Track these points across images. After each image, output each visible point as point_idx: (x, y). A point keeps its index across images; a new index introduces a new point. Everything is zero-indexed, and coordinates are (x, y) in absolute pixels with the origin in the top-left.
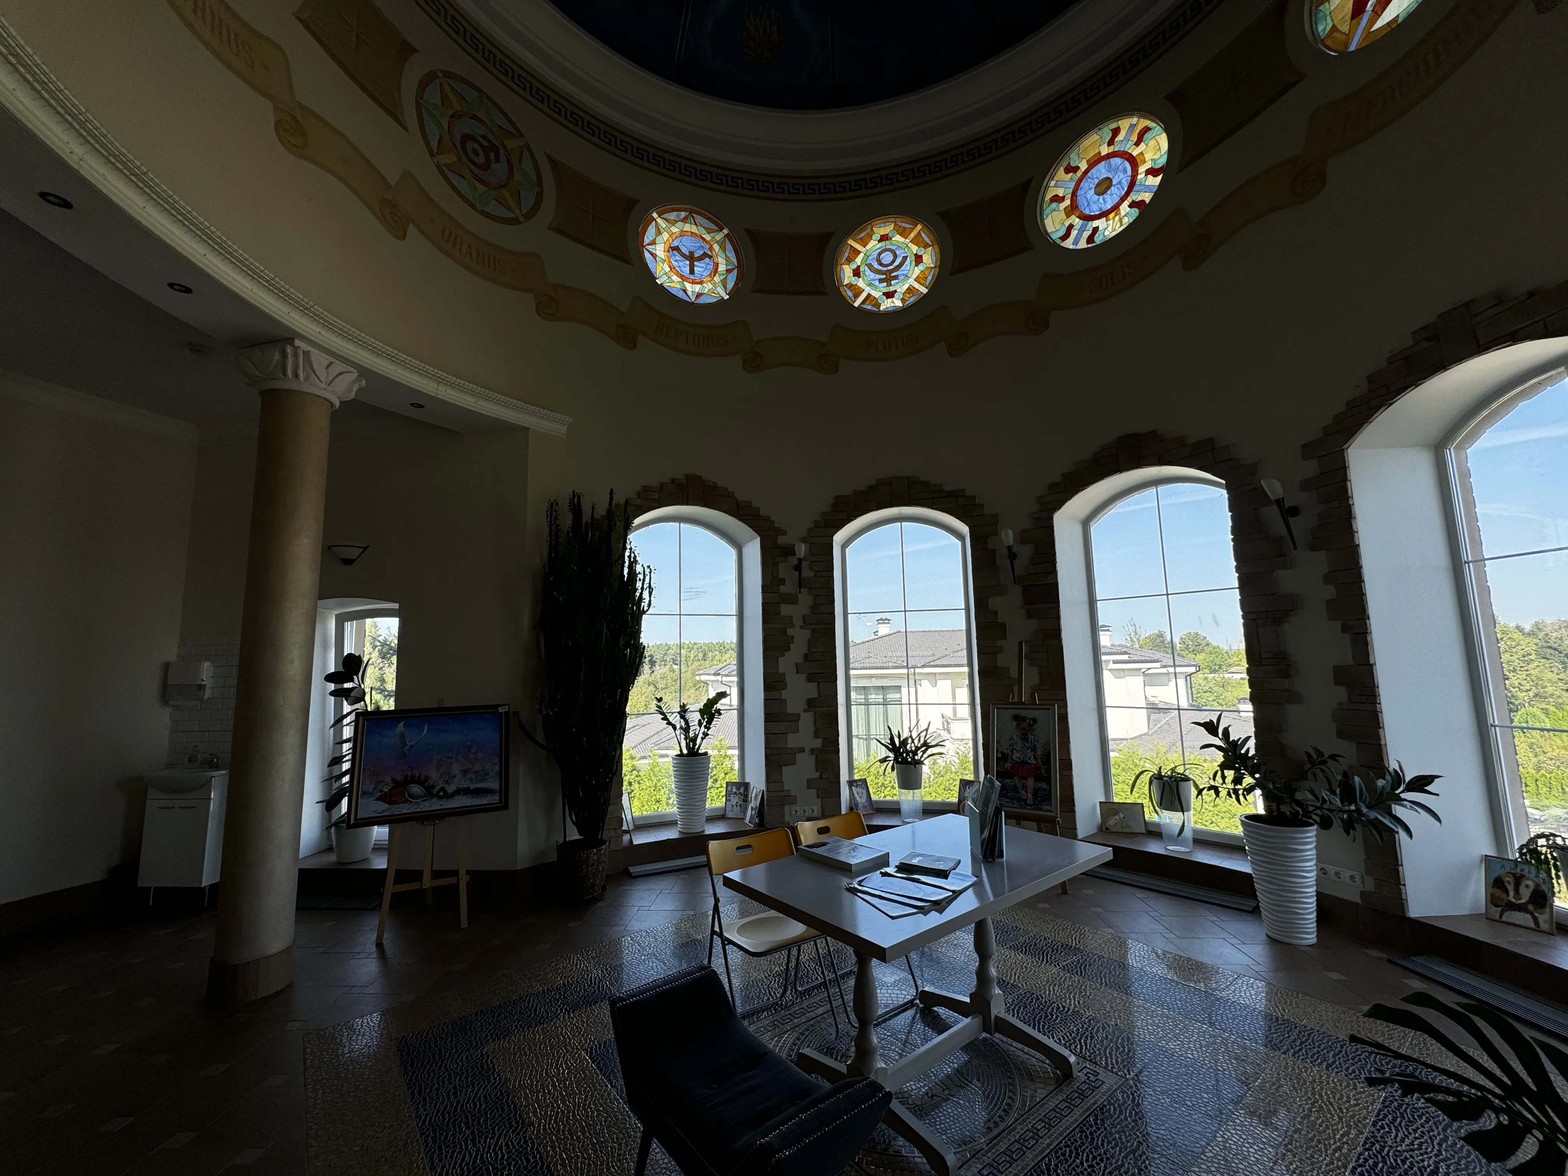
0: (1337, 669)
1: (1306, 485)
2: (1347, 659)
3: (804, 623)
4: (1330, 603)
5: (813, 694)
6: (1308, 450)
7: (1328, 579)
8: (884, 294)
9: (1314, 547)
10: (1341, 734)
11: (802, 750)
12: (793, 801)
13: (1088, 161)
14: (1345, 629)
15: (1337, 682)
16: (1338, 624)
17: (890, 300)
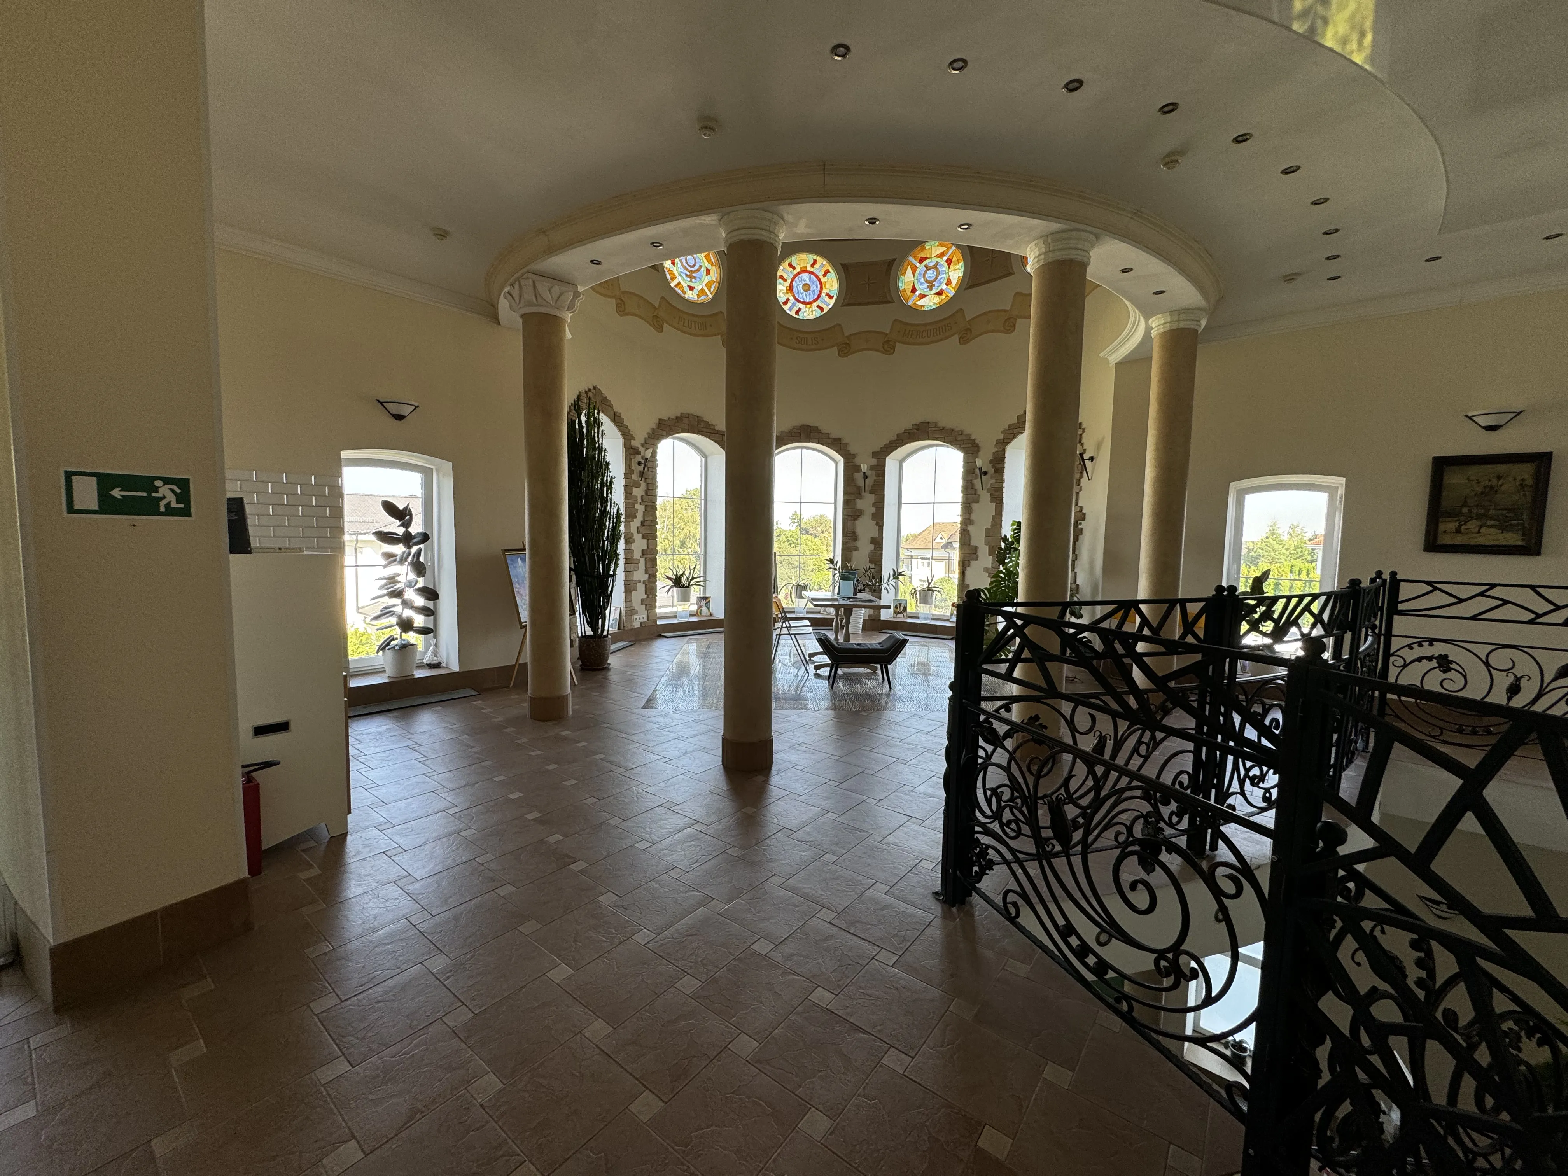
0: (872, 538)
1: (871, 468)
2: (875, 534)
3: (642, 500)
4: (873, 514)
5: (645, 547)
6: (875, 455)
7: (874, 505)
8: (688, 286)
9: (871, 493)
10: (870, 562)
11: (640, 581)
12: (636, 613)
13: (801, 268)
14: (877, 524)
15: (872, 543)
16: (875, 522)
17: (691, 292)
